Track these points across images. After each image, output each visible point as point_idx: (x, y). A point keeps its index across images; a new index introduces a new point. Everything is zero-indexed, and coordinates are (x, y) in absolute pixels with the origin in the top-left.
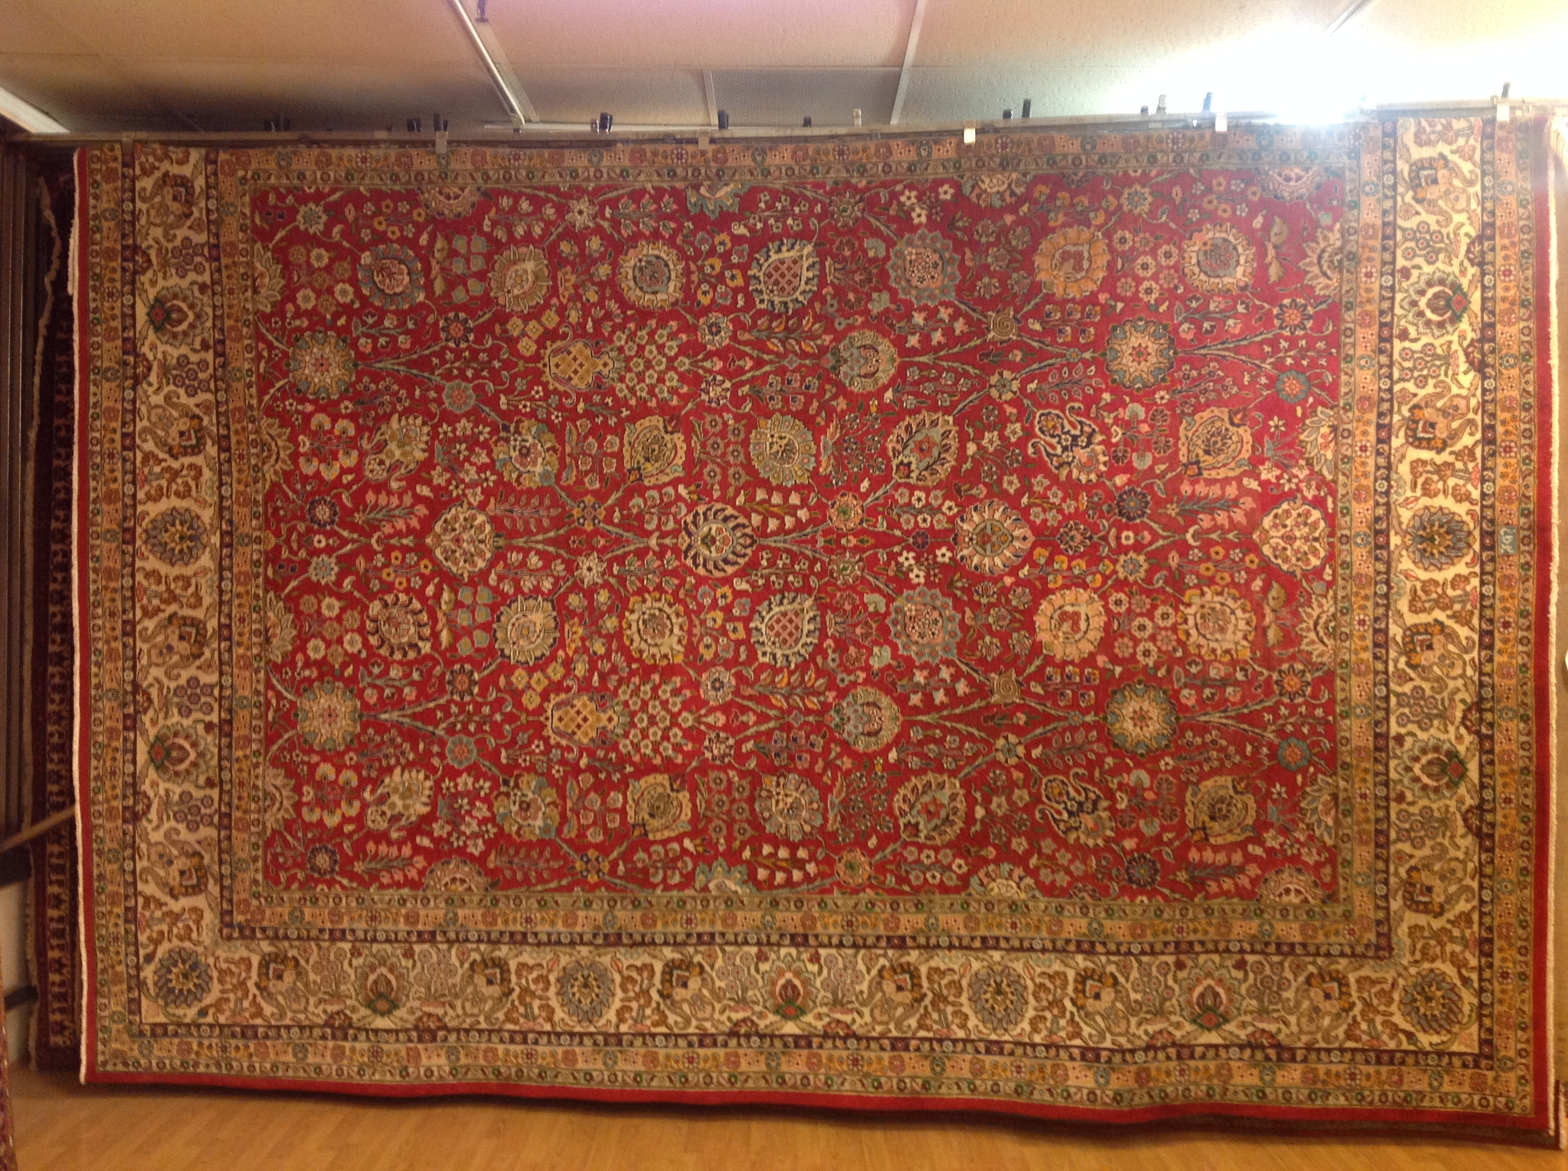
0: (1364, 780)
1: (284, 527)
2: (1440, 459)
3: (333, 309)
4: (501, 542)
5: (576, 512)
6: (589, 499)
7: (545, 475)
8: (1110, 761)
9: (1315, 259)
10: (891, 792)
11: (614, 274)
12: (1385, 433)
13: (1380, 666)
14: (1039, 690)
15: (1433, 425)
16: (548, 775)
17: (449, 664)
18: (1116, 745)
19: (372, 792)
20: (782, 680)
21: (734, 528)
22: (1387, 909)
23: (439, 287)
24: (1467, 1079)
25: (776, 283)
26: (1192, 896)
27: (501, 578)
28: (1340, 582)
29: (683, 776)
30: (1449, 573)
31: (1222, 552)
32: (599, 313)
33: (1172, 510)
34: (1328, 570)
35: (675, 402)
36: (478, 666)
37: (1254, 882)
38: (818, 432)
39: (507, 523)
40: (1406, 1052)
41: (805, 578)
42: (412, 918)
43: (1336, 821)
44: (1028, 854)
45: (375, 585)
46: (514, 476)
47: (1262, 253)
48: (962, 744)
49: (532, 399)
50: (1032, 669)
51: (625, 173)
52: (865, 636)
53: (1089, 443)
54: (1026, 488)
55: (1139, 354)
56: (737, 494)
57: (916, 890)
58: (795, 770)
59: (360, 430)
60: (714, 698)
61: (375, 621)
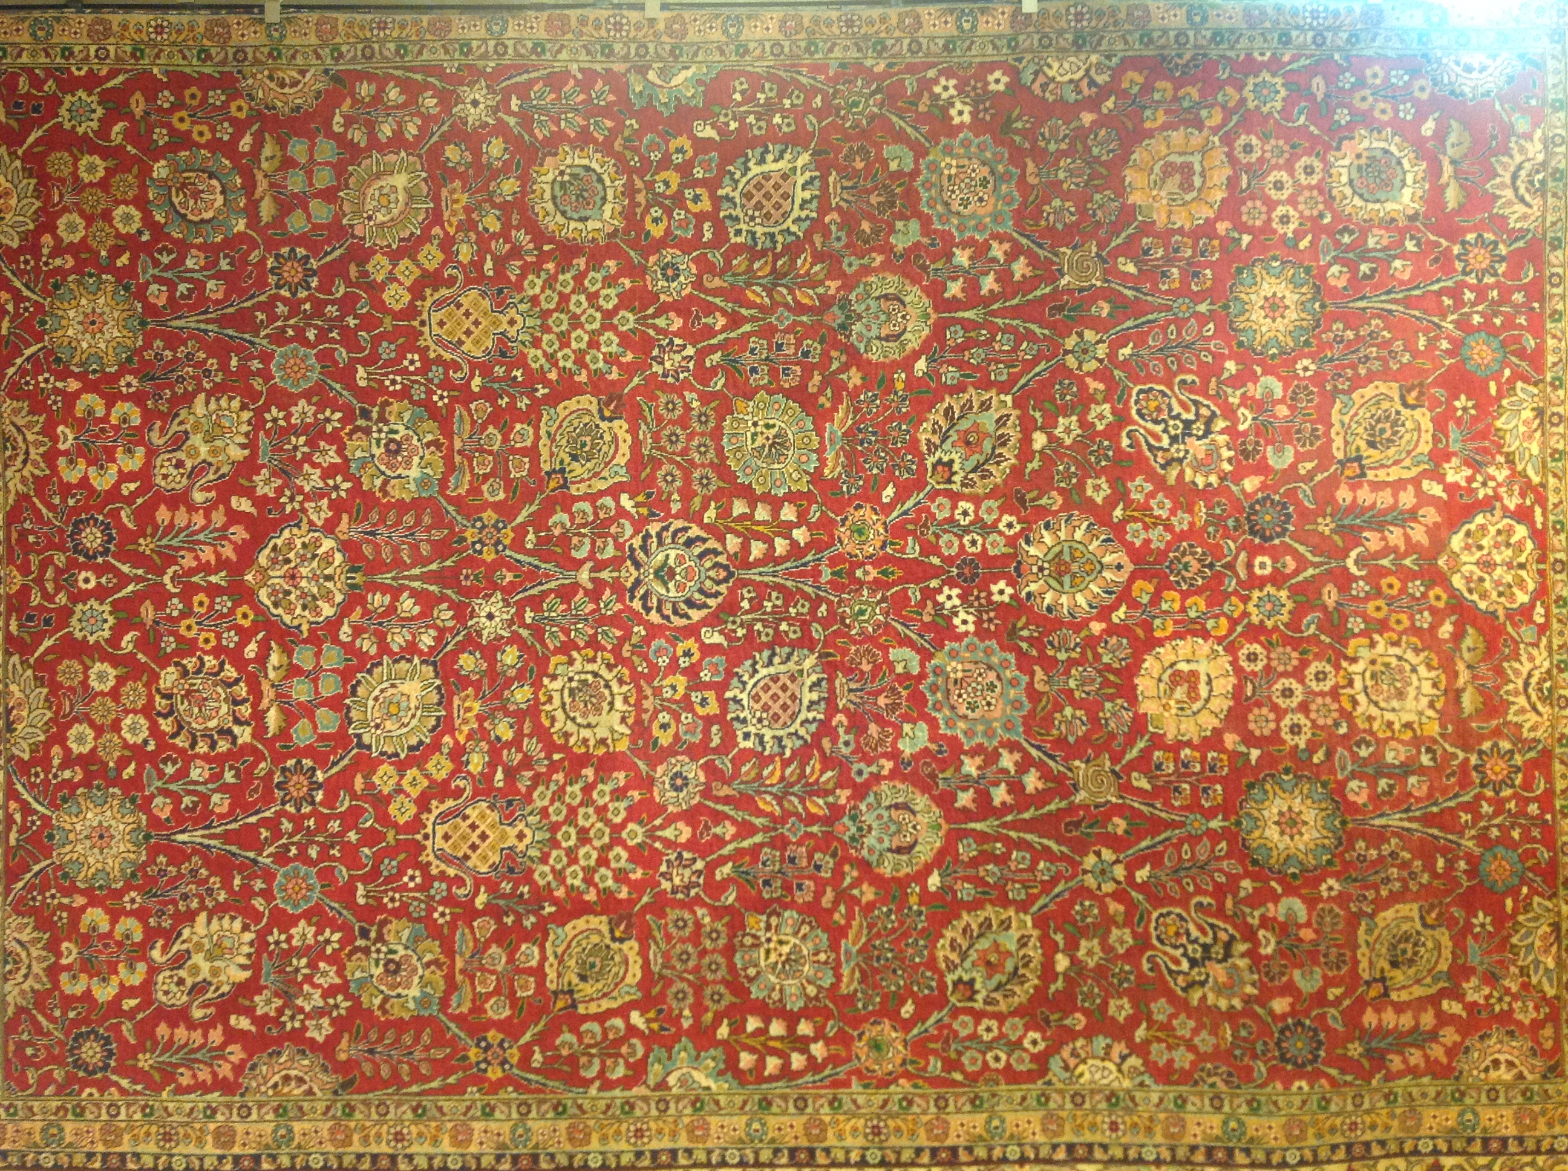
1: (34, 560)
3: (111, 242)
4: (359, 578)
5: (470, 535)
6: (489, 516)
7: (423, 482)
8: (1246, 884)
9: (1508, 180)
10: (933, 935)
11: (524, 193)
14: (1144, 784)
16: (427, 920)
17: (278, 758)
18: (1255, 862)
19: (165, 949)
20: (772, 773)
21: (701, 556)
23: (267, 210)
25: (759, 206)
26: (1368, 1077)
27: (358, 631)
28: (1556, 626)
29: (629, 916)
31: (1397, 585)
32: (501, 247)
33: (1325, 526)
34: (1539, 609)
35: (614, 376)
36: (322, 761)
37: (1451, 1052)
38: (821, 418)
39: (367, 550)
41: (805, 625)
42: (224, 1137)
43: (1559, 961)
44: (1133, 1022)
45: (169, 644)
46: (378, 482)
47: (1435, 171)
48: (1035, 862)
49: (404, 372)
50: (1133, 754)
51: (538, 48)
52: (893, 707)
53: (1208, 432)
54: (1119, 495)
55: (1274, 306)
56: (705, 507)
57: (973, 1078)
58: (792, 905)
59: (148, 417)
60: (674, 801)
61: (168, 696)
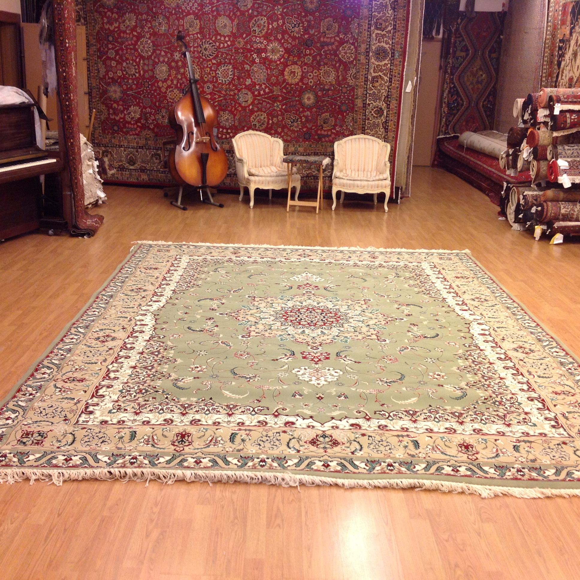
0: (360, 115)
1: (101, 42)
2: (383, 33)
4: (155, 48)
7: (165, 30)
8: (301, 109)
10: (250, 116)
12: (370, 25)
13: (365, 87)
14: (285, 91)
15: (381, 24)
16: (168, 109)
18: (303, 105)
19: (127, 111)
20: (224, 87)
21: (212, 46)
26: (318, 142)
27: (155, 58)
28: (357, 64)
30: (383, 63)
31: (330, 56)
33: (318, 45)
34: (355, 61)
35: (197, 11)
36: (150, 81)
37: (333, 139)
39: (156, 43)
41: (230, 60)
43: (353, 125)
44: (281, 132)
45: (124, 58)
46: (157, 30)
48: (267, 104)
49: (161, 9)
50: (283, 86)
52: (245, 76)
53: (299, 26)
54: (283, 38)
55: (312, 2)
56: (213, 37)
58: (227, 110)
59: (119, 17)
60: (208, 91)
61: (125, 68)
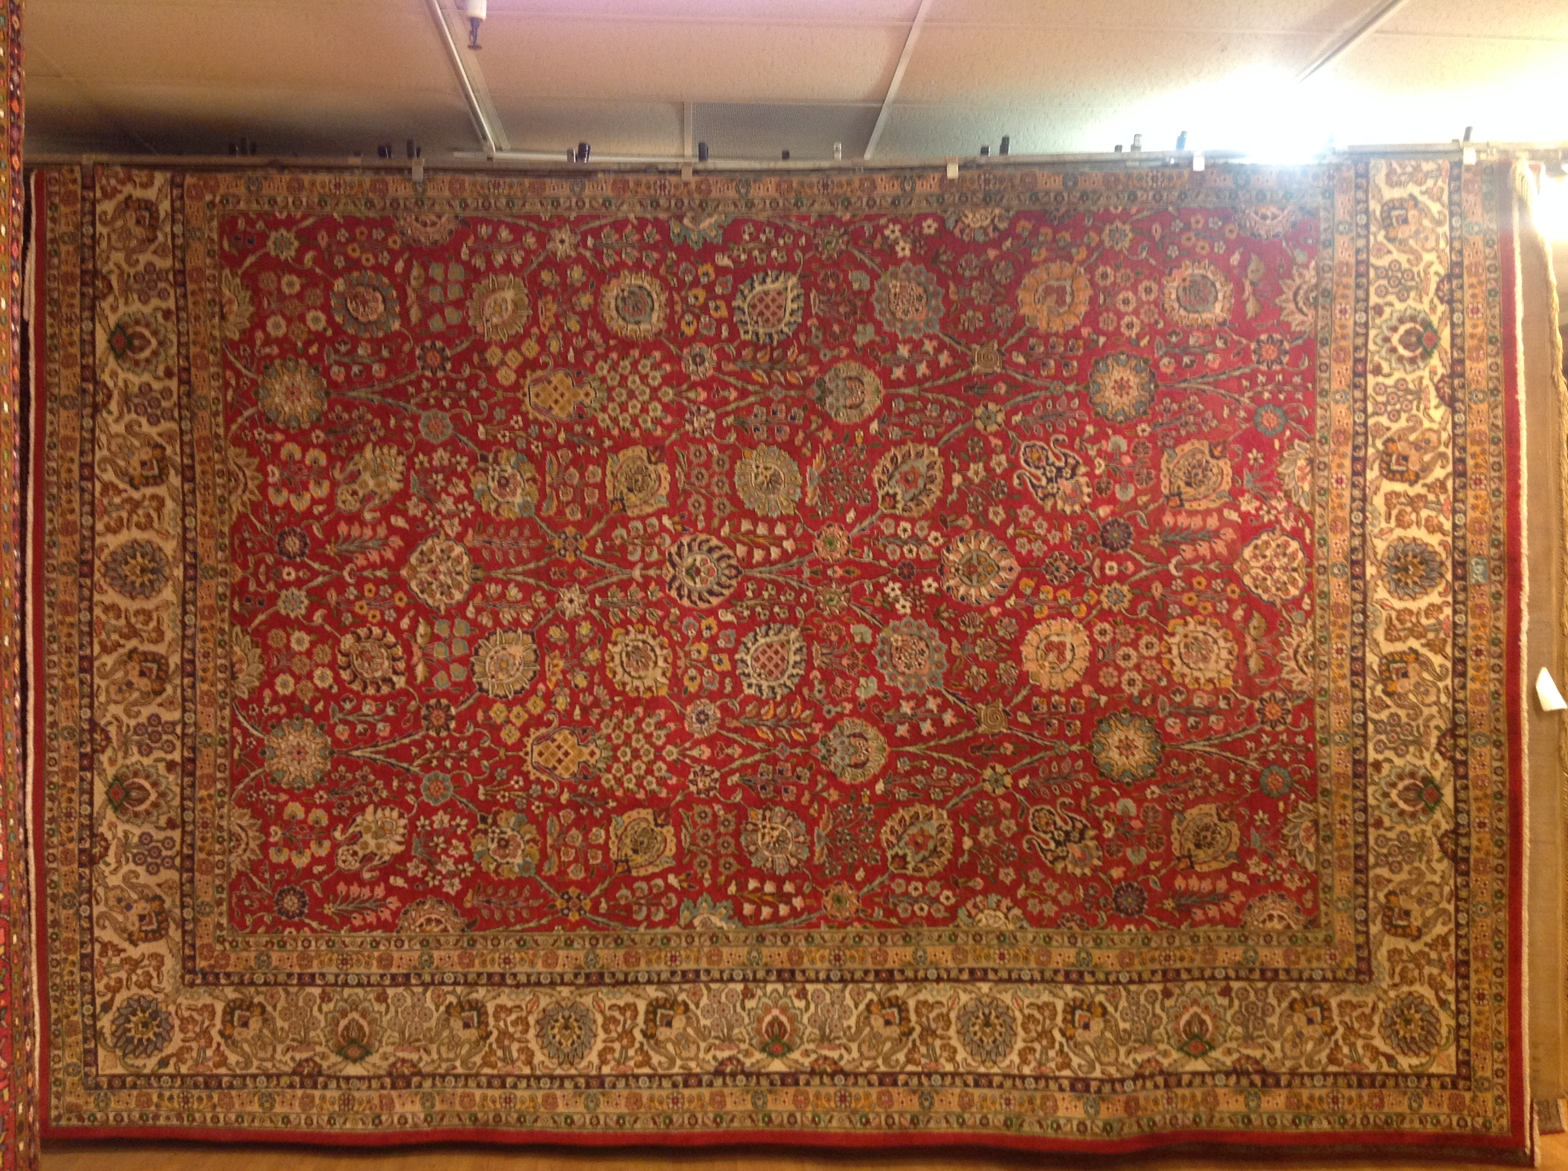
0: (1343, 807)
1: (251, 559)
2: (1413, 491)
3: (305, 336)
4: (480, 574)
5: (557, 544)
6: (570, 530)
7: (524, 506)
8: (1096, 789)
9: (1291, 296)
10: (878, 823)
11: (596, 303)
12: (1360, 465)
13: (1358, 694)
14: (1026, 720)
15: (1406, 458)
16: (528, 811)
17: (424, 699)
18: (1102, 774)
19: (343, 832)
20: (767, 712)
21: (719, 560)
22: (1367, 933)
23: (415, 314)
24: (1446, 1102)
25: (761, 314)
26: (1178, 924)
27: (479, 610)
28: (1318, 611)
29: (667, 810)
30: (1423, 603)
31: (1204, 582)
32: (580, 342)
33: (1155, 541)
34: (1307, 600)
35: (659, 432)
36: (454, 700)
37: (1238, 909)
38: (804, 463)
39: (486, 554)
40: (1387, 1075)
41: (791, 609)
42: (385, 961)
43: (1318, 848)
44: (1016, 884)
45: (348, 619)
46: (493, 506)
47: (1239, 290)
48: (950, 774)
49: (511, 429)
50: (1019, 699)
51: (607, 203)
52: (852, 667)
53: (1073, 475)
54: (1012, 519)
55: (1121, 387)
56: (722, 524)
57: (904, 922)
58: (781, 803)
59: (331, 459)
60: (699, 731)
61: (346, 655)
